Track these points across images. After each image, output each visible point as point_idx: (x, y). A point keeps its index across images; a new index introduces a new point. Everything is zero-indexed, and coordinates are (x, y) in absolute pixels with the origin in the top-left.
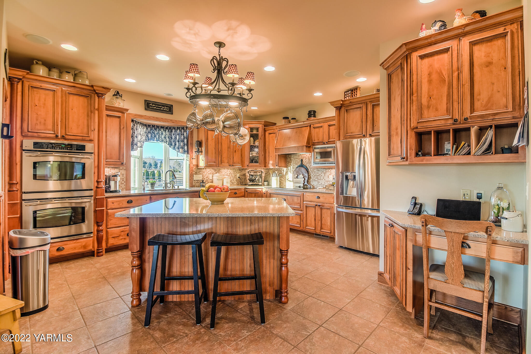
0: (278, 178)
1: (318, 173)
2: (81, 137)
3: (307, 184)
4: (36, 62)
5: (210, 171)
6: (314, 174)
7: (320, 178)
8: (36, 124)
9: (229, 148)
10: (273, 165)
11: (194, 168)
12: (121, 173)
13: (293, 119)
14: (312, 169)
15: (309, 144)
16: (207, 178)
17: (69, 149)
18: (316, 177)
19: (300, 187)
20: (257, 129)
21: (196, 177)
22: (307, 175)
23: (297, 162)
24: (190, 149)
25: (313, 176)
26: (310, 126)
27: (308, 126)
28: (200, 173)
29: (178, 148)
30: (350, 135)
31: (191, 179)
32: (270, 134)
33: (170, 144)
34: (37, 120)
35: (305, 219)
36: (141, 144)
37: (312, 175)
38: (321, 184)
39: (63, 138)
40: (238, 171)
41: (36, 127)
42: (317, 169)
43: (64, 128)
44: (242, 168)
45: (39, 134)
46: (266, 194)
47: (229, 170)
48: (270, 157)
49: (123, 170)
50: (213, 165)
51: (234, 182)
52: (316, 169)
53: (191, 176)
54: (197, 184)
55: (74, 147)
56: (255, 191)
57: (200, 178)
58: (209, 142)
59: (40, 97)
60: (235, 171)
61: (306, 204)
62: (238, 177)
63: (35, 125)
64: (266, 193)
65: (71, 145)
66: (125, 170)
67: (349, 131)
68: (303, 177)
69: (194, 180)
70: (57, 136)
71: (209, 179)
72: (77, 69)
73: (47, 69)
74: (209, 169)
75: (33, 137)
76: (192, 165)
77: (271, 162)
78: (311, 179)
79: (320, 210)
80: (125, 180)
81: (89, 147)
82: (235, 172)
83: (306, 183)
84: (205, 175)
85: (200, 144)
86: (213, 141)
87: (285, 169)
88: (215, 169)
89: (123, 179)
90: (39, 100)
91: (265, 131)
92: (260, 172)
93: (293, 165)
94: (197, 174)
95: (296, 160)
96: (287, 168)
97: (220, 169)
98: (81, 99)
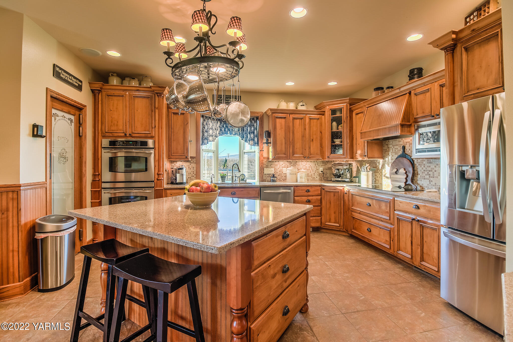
0: (370, 173)
1: (430, 166)
2: (144, 134)
3: (411, 184)
4: (111, 74)
5: (284, 165)
6: (423, 168)
7: (433, 175)
8: (111, 125)
9: (303, 136)
10: (361, 155)
11: (265, 160)
12: (192, 166)
13: (388, 88)
14: (419, 161)
15: (409, 121)
16: (280, 171)
17: (135, 145)
18: (426, 173)
19: (400, 187)
20: (341, 110)
21: (267, 171)
22: (411, 169)
23: (396, 150)
24: (260, 140)
25: (421, 171)
26: (410, 93)
27: (406, 94)
28: (272, 166)
29: (249, 140)
30: (473, 94)
31: (260, 172)
32: (357, 114)
33: (243, 137)
34: (112, 122)
35: (396, 238)
36: (213, 138)
37: (420, 169)
38: (435, 184)
39: (131, 136)
40: (321, 164)
41: (111, 128)
42: (428, 161)
43: (131, 127)
44: (322, 160)
45: (113, 133)
46: (347, 195)
47: (308, 163)
48: (358, 144)
49: (193, 163)
50: (283, 157)
51: (315, 177)
52: (426, 160)
53: (262, 169)
54: (269, 179)
55: (139, 144)
56: (334, 190)
57: (272, 172)
58: (277, 132)
59: (113, 102)
60: (316, 163)
61: (398, 215)
62: (322, 171)
63: (111, 127)
64: (347, 193)
65: (136, 142)
66: (195, 163)
67: (471, 86)
68: (405, 172)
69: (265, 174)
70: (125, 135)
71: (282, 173)
72: (143, 75)
73: (119, 79)
74: (283, 162)
75: (109, 137)
76: (262, 158)
77: (359, 152)
78: (419, 176)
79: (419, 229)
80: (195, 172)
81: (150, 143)
82: (317, 165)
83: (409, 182)
84: (278, 169)
85: (269, 134)
86: (283, 129)
87: (381, 161)
88: (290, 162)
89: (194, 172)
90: (113, 106)
91: (351, 111)
92: (347, 166)
93: (391, 154)
94: (268, 167)
95: (395, 147)
96: (384, 159)
97: (296, 162)
98: (144, 100)
